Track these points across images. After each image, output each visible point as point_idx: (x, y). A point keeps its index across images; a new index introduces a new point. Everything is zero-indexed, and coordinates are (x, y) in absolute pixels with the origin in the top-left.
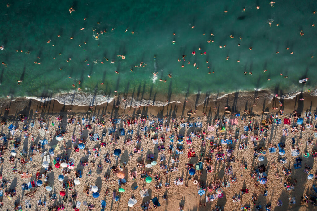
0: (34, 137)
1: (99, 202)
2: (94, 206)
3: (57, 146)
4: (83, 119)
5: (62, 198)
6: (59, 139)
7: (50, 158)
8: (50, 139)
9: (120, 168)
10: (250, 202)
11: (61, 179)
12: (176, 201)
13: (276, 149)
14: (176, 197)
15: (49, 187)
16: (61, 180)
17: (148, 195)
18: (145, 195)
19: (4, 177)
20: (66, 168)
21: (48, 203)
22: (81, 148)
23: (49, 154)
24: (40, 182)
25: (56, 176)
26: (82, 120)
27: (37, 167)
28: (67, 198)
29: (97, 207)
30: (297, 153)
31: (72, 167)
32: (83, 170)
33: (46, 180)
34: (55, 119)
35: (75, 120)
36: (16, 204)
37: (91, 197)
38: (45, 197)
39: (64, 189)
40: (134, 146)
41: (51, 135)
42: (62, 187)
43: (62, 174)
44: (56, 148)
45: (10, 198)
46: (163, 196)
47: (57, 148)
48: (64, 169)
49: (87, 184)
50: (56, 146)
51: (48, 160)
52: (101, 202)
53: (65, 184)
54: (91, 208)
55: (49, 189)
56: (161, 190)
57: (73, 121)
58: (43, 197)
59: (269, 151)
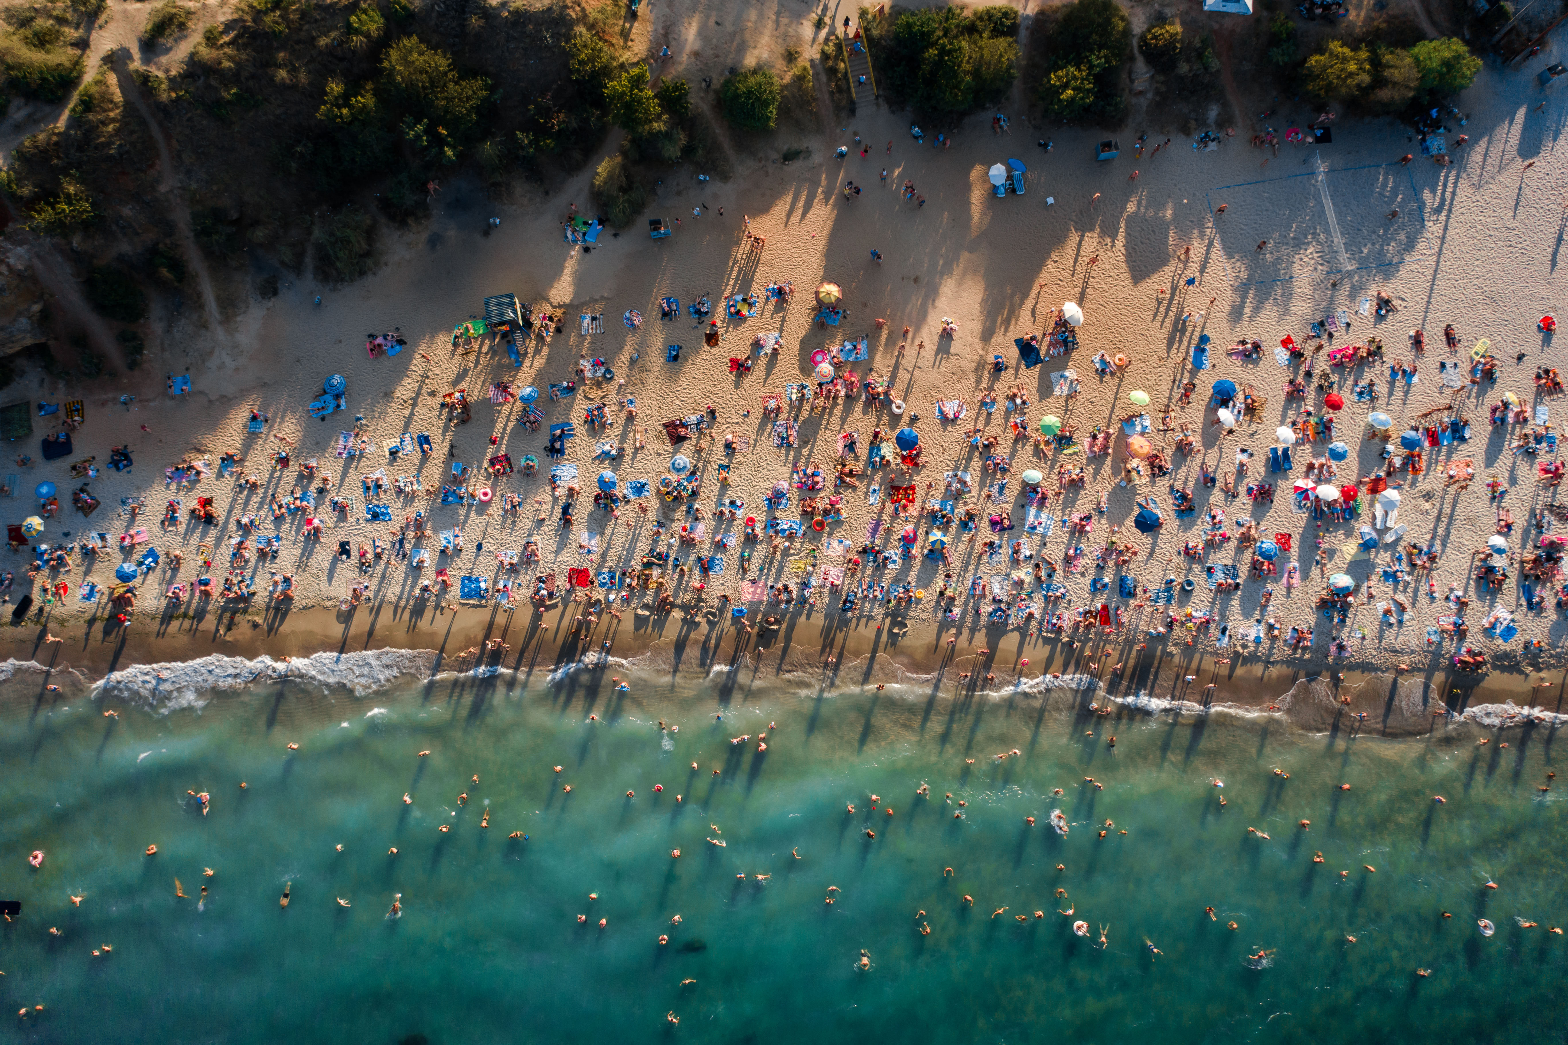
0: (1427, 594)
1: (1214, 366)
2: (1229, 355)
3: (1349, 558)
4: (1258, 641)
5: (1335, 386)
6: (1344, 580)
7: (1374, 517)
8: (1372, 583)
9: (1140, 468)
10: (726, 332)
11: (1340, 450)
12: (963, 352)
13: (625, 491)
14: (964, 363)
15: (1380, 424)
16: (1338, 445)
17: (1054, 376)
18: (1062, 376)
19: (1531, 466)
20: (1319, 481)
21: (1382, 374)
22: (1269, 544)
23: (1377, 530)
24: (1407, 443)
25: (1353, 458)
26: (1262, 635)
27: (1420, 491)
28: (1321, 387)
29: (1221, 351)
30: (558, 473)
31: (1300, 483)
32: (1262, 470)
33: (1390, 447)
34: (1355, 648)
35: (1286, 640)
36: (1491, 378)
37: (1240, 384)
38: (1391, 393)
39: (1331, 414)
40: (1091, 539)
41: (1371, 596)
42: (1335, 420)
43: (1334, 464)
44: (1353, 552)
45: (1511, 397)
46: (1006, 368)
47: (1349, 549)
48: (1328, 481)
49: (1254, 427)
50: (1353, 556)
51: (1379, 513)
52: (1207, 364)
53: (1325, 430)
54: (1241, 348)
55: (1381, 417)
56: (1010, 388)
57: (1292, 638)
58: (1399, 393)
59: (651, 487)
